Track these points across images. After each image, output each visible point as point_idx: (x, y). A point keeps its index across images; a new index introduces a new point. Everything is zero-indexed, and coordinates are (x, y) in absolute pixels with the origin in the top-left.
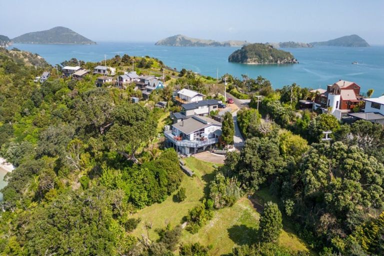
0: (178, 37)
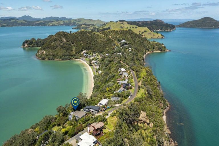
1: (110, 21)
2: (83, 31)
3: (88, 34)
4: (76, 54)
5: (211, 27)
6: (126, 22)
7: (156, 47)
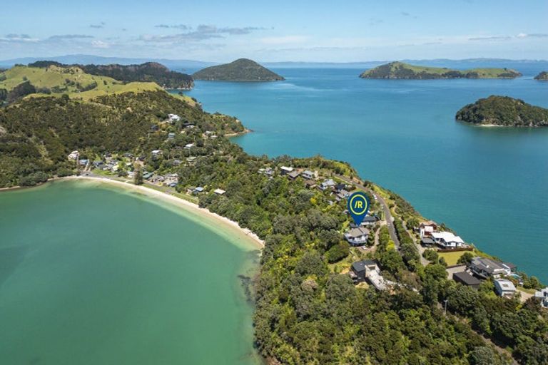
0: (395, 65)
1: (16, 65)
2: (39, 99)
3: (57, 105)
4: (57, 165)
5: (255, 80)
6: (79, 69)
7: (227, 125)
